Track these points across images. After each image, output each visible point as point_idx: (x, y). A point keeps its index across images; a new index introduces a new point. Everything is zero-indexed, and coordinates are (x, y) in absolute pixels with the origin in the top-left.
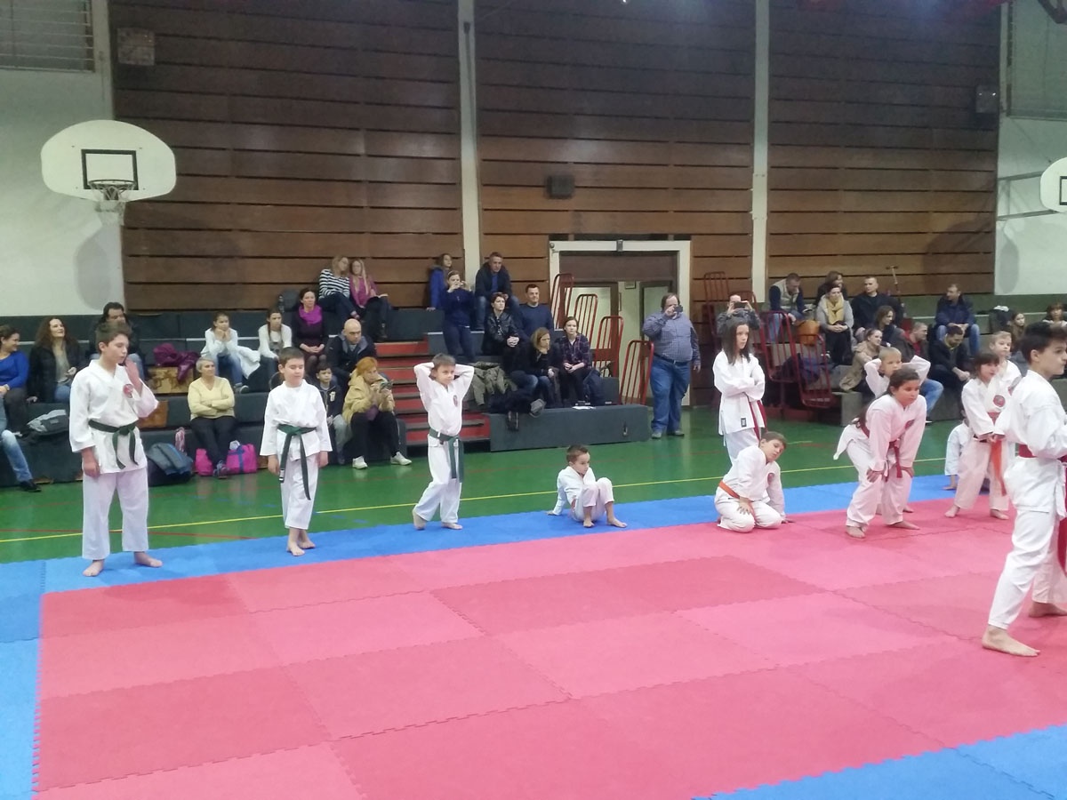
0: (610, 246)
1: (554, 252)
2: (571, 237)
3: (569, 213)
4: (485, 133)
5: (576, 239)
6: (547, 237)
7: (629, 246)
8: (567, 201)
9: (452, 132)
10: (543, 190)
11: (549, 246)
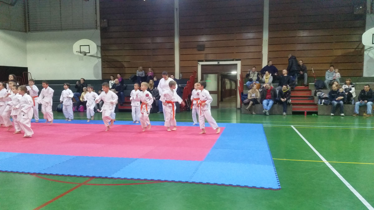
0: (216, 63)
1: (199, 65)
2: (204, 61)
3: (204, 54)
4: (181, 35)
5: (206, 61)
6: (197, 61)
7: (221, 63)
8: (203, 51)
9: (173, 36)
10: (196, 49)
11: (198, 63)
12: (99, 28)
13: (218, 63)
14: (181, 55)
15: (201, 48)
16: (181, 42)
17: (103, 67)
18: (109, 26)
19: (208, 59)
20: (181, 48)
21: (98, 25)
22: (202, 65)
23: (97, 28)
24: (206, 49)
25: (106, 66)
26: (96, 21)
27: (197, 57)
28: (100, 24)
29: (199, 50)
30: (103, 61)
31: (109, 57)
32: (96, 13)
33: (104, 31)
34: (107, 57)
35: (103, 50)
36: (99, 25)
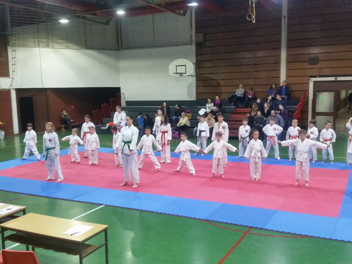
0: (333, 79)
1: (311, 81)
2: (318, 76)
3: (318, 69)
4: (289, 47)
6: (309, 77)
7: (339, 79)
8: (316, 65)
9: (279, 48)
10: (308, 63)
11: (309, 79)
12: (194, 43)
13: (336, 79)
14: (288, 70)
15: (314, 61)
16: (288, 55)
17: (197, 87)
18: (205, 41)
19: (322, 74)
20: (288, 62)
21: (193, 41)
22: (315, 82)
23: (191, 44)
24: (320, 62)
25: (201, 85)
26: (191, 35)
27: (309, 72)
28: (196, 38)
29: (311, 64)
30: (197, 80)
31: (204, 75)
32: (191, 28)
33: (199, 46)
34: (201, 75)
35: (198, 68)
36: (195, 41)
